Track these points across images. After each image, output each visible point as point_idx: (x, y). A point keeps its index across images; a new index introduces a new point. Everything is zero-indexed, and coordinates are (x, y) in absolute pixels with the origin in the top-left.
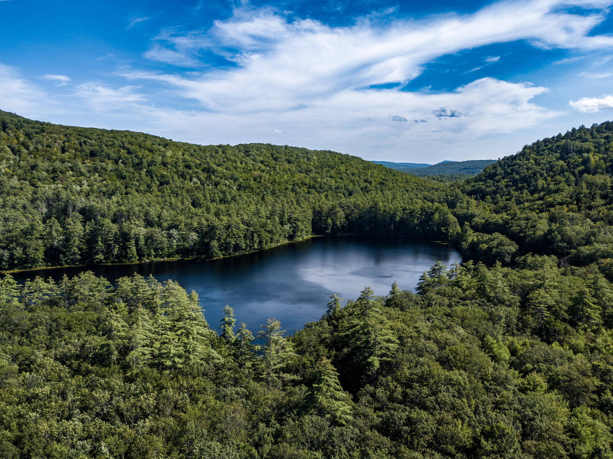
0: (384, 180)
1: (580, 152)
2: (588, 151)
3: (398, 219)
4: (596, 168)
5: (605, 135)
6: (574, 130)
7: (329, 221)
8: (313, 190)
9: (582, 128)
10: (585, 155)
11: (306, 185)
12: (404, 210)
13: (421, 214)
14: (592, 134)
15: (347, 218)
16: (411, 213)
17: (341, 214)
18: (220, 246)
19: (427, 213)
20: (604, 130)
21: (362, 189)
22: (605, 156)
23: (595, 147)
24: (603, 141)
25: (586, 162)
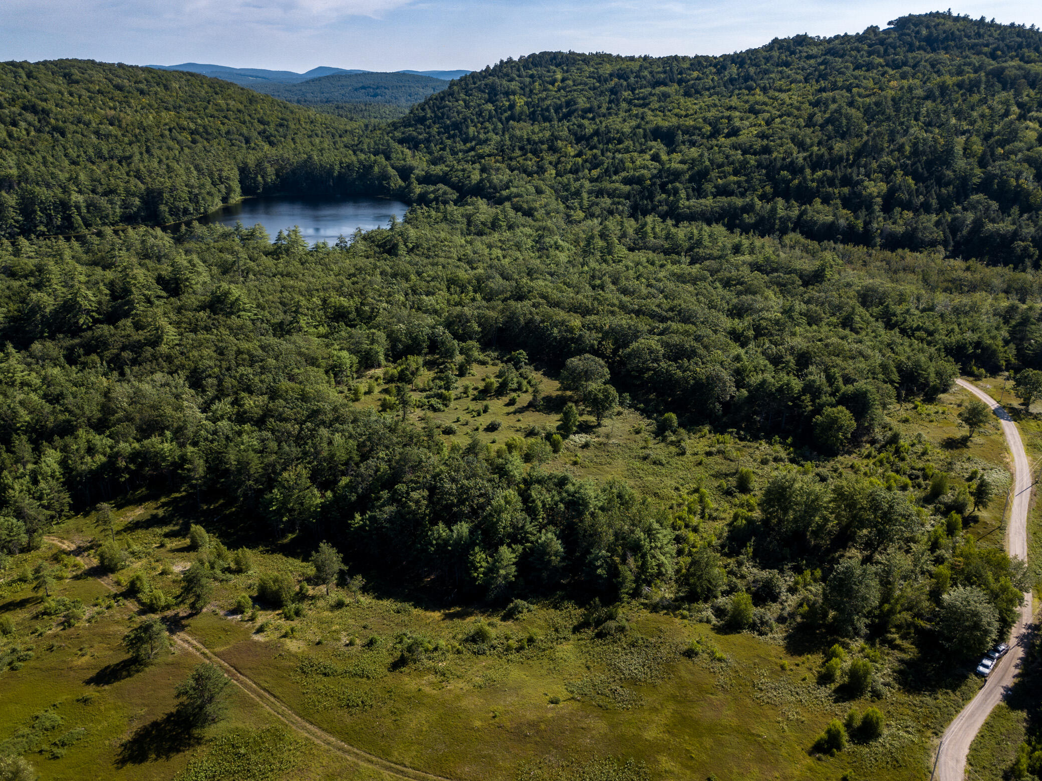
0: (282, 119)
1: (507, 94)
2: (514, 93)
3: (335, 174)
4: (521, 113)
5: (531, 72)
6: (502, 61)
7: (259, 178)
8: (197, 137)
9: (510, 60)
10: (512, 97)
11: (184, 129)
12: (341, 163)
13: (359, 168)
14: (519, 70)
15: (277, 175)
16: (348, 166)
17: (270, 170)
18: (171, 210)
19: (364, 166)
20: (530, 65)
21: (259, 133)
22: (530, 100)
23: (521, 88)
24: (528, 80)
25: (512, 107)
